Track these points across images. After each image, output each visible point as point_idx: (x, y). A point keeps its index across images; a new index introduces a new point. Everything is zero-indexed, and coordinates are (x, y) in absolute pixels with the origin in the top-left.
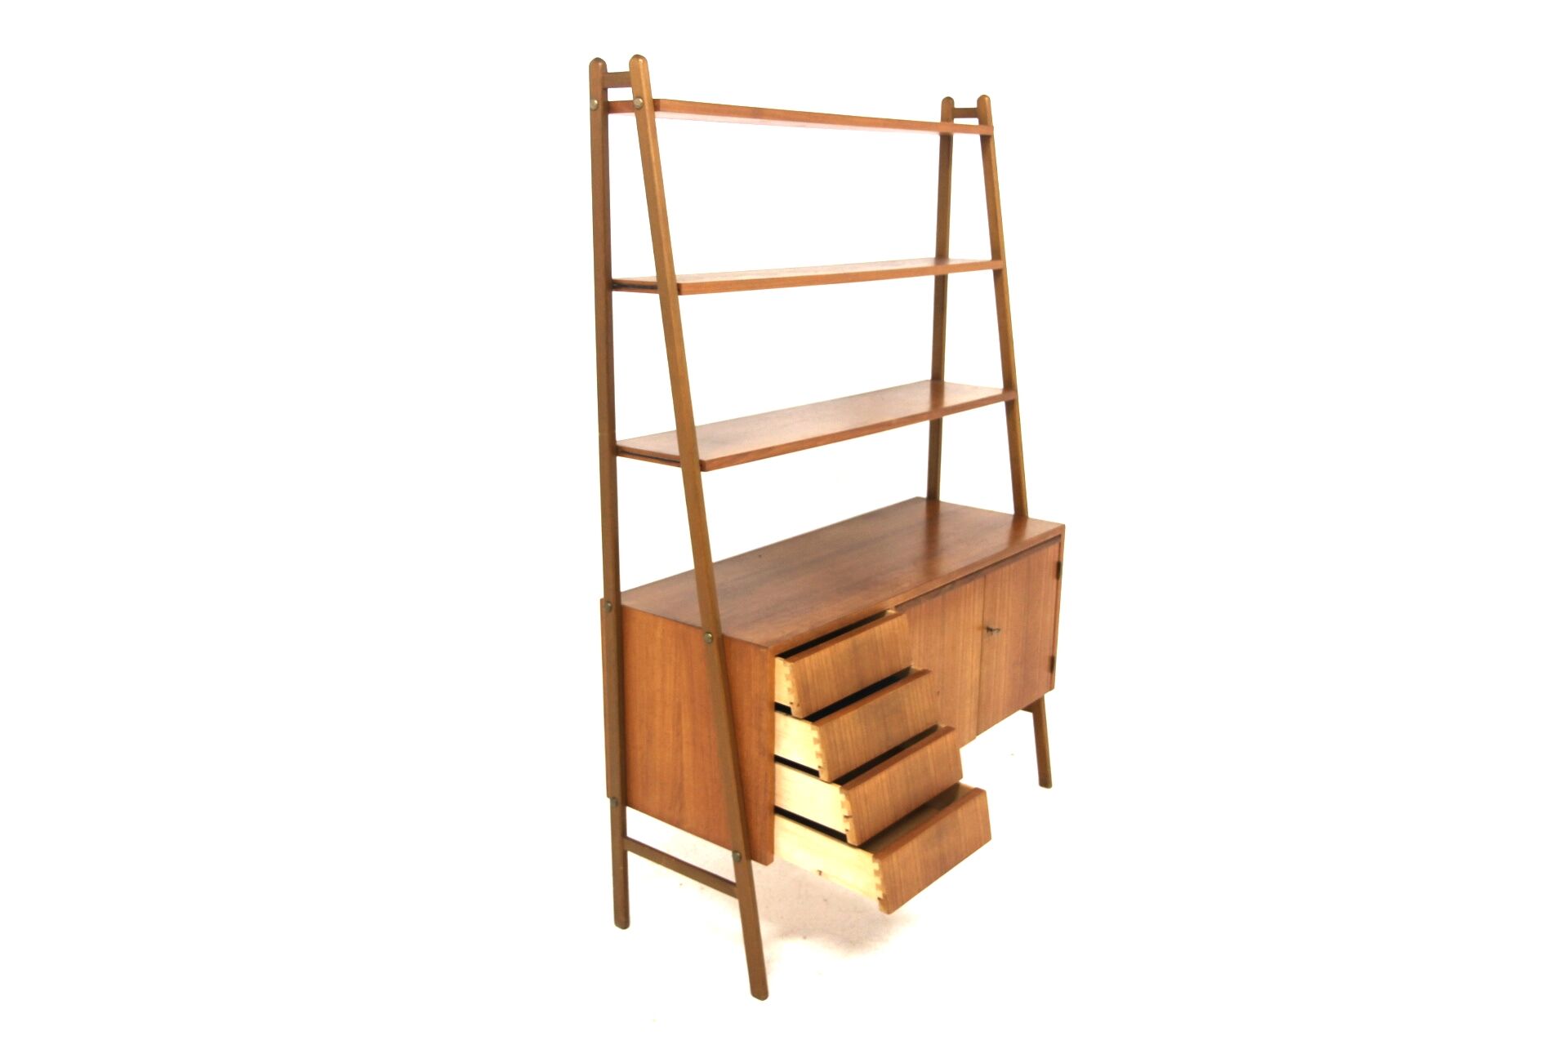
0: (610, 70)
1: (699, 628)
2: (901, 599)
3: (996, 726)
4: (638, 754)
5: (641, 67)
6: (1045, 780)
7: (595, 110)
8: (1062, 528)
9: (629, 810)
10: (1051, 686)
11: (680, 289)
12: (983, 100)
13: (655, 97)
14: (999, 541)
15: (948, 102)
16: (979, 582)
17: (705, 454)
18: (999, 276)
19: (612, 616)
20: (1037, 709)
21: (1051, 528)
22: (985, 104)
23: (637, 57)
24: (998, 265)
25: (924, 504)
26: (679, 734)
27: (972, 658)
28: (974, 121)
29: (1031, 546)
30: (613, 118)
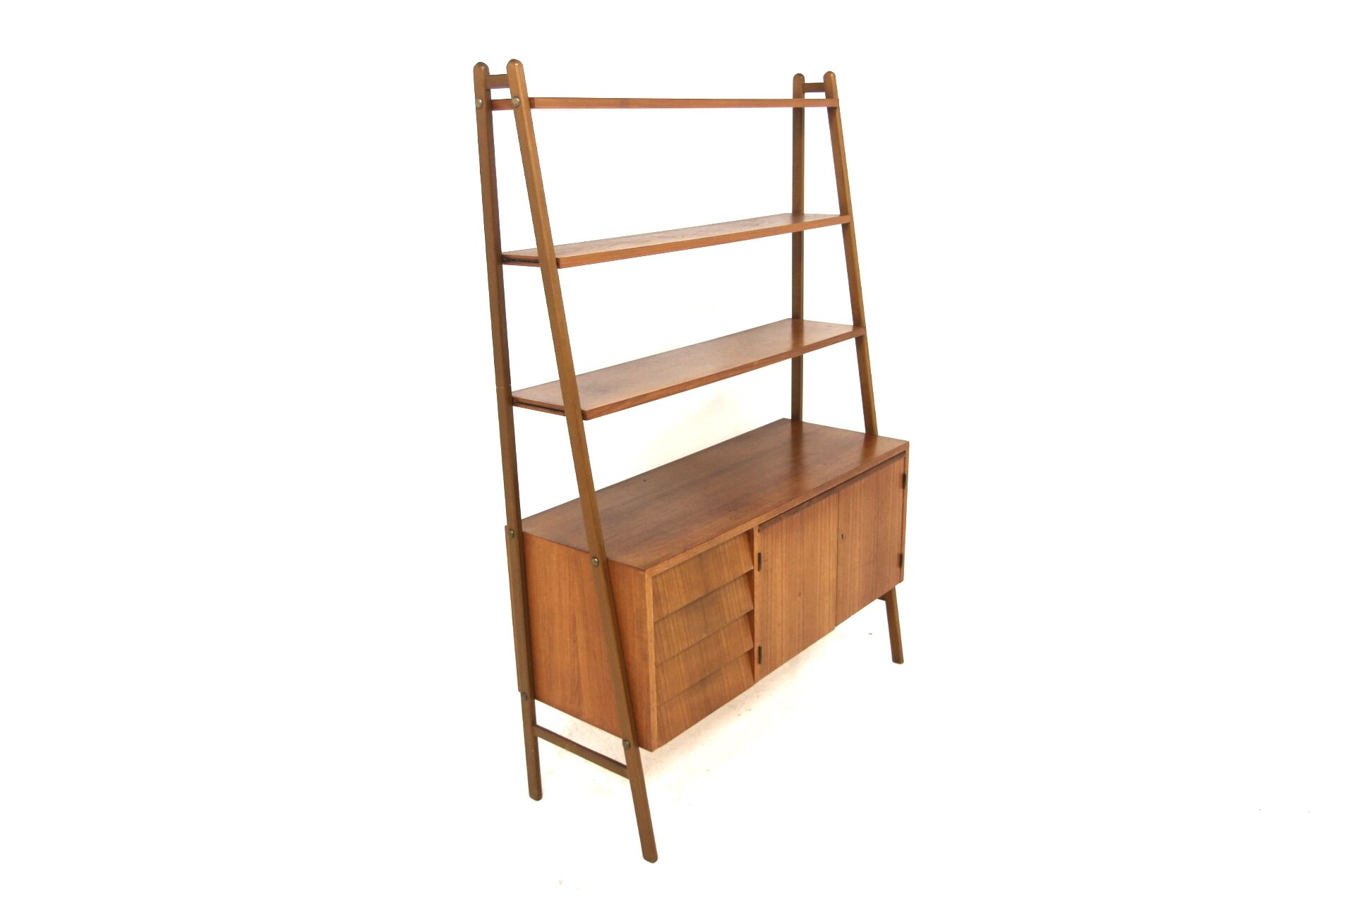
0: (492, 73)
1: (587, 552)
2: (763, 519)
3: (852, 617)
4: (542, 658)
5: (517, 71)
6: (897, 657)
7: (481, 108)
8: (907, 444)
9: (537, 702)
10: (900, 579)
11: (558, 264)
12: (829, 77)
13: (530, 95)
14: (851, 460)
15: (799, 78)
16: (833, 497)
17: (586, 405)
18: (848, 231)
19: (515, 541)
20: (890, 599)
21: (896, 445)
22: (831, 80)
23: (513, 61)
24: (846, 219)
25: (789, 425)
26: (575, 641)
27: (829, 563)
28: (822, 95)
29: (879, 463)
30: (496, 114)
